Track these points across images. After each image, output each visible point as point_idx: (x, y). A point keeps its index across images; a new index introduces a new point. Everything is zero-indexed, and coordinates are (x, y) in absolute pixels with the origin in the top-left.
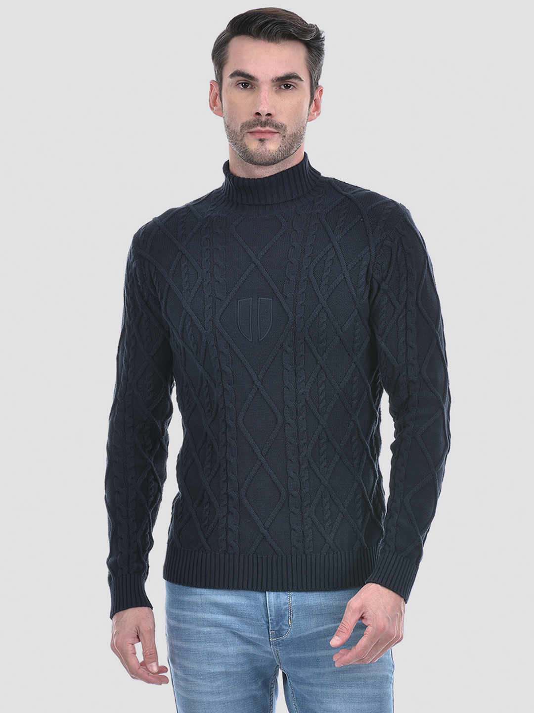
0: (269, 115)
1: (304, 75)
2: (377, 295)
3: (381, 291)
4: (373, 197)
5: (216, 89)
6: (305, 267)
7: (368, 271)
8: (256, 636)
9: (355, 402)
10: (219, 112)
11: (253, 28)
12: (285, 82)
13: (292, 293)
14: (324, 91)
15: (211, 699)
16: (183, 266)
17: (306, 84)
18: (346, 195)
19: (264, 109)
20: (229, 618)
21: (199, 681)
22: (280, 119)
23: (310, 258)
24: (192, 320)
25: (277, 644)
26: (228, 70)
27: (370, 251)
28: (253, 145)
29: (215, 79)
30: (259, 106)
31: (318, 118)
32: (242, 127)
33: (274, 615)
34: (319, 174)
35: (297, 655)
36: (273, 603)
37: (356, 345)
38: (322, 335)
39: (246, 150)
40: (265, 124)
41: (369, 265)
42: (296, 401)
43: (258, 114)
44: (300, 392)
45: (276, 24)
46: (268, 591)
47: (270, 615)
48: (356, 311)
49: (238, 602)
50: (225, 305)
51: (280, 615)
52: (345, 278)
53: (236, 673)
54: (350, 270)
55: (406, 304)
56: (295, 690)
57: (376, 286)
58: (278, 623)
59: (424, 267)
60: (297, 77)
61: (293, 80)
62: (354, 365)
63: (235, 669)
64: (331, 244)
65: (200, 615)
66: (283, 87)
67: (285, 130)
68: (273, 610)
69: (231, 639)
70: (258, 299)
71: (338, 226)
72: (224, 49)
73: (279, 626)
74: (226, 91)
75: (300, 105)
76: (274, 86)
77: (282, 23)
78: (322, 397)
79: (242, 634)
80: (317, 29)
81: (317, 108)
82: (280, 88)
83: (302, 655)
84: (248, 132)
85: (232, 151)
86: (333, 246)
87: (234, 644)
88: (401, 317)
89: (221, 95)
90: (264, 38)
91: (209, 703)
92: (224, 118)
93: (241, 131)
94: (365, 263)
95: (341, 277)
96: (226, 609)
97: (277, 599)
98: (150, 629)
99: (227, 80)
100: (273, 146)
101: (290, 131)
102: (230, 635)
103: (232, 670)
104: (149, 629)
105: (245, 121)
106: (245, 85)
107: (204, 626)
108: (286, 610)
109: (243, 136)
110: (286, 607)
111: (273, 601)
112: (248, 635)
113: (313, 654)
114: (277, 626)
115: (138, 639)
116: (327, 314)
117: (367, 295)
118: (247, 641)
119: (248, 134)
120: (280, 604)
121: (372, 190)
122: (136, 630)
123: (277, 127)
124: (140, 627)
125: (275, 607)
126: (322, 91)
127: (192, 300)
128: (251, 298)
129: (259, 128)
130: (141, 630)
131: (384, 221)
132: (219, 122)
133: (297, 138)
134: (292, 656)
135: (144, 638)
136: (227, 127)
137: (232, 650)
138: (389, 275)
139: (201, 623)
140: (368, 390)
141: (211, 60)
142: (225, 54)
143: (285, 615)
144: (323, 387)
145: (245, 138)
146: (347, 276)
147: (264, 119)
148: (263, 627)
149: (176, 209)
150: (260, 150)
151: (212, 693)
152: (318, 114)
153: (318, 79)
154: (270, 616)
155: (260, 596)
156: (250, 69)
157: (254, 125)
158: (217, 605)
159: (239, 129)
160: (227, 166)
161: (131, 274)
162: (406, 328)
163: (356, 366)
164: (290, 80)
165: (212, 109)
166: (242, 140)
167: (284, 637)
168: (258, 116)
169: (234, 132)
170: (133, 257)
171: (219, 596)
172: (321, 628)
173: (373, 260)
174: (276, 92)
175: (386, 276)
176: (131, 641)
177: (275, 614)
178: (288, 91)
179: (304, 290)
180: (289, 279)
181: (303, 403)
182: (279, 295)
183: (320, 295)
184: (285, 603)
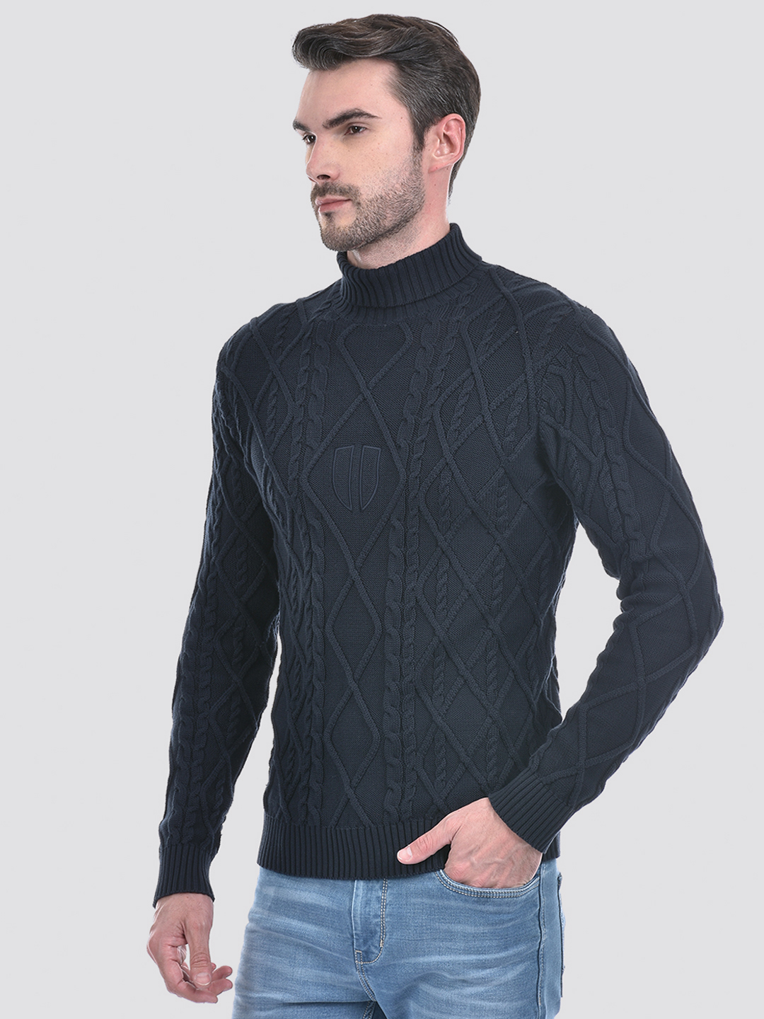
0: (327, 176)
9: (496, 602)
12: (351, 125)
13: (408, 442)
16: (271, 394)
22: (347, 179)
23: (439, 389)
27: (526, 381)
33: (360, 929)
36: (359, 912)
38: (444, 504)
42: (402, 600)
44: (410, 587)
47: (355, 928)
48: (500, 471)
50: (316, 457)
51: (369, 931)
52: (484, 421)
54: (494, 410)
58: (365, 942)
62: (497, 549)
64: (470, 370)
66: (352, 131)
67: (358, 195)
68: (359, 922)
70: (362, 448)
71: (484, 342)
73: (367, 946)
78: (440, 595)
82: (349, 134)
86: (472, 374)
94: (519, 399)
95: (479, 420)
97: (366, 907)
98: (202, 925)
100: (344, 221)
104: (199, 925)
108: (377, 924)
110: (377, 920)
111: (359, 909)
114: (365, 946)
115: (183, 940)
116: (453, 474)
120: (369, 915)
122: (180, 926)
124: (187, 923)
125: (361, 918)
127: (276, 449)
128: (353, 446)
130: (188, 926)
131: (548, 334)
135: (192, 938)
143: (376, 932)
144: (444, 580)
146: (488, 418)
147: (320, 184)
148: (347, 943)
150: (328, 229)
154: (355, 930)
162: (615, 489)
163: (501, 550)
164: (357, 120)
167: (372, 964)
173: (532, 395)
176: (171, 940)
177: (362, 928)
178: (358, 135)
179: (424, 436)
180: (406, 420)
181: (412, 604)
182: (390, 443)
183: (445, 445)
184: (376, 916)
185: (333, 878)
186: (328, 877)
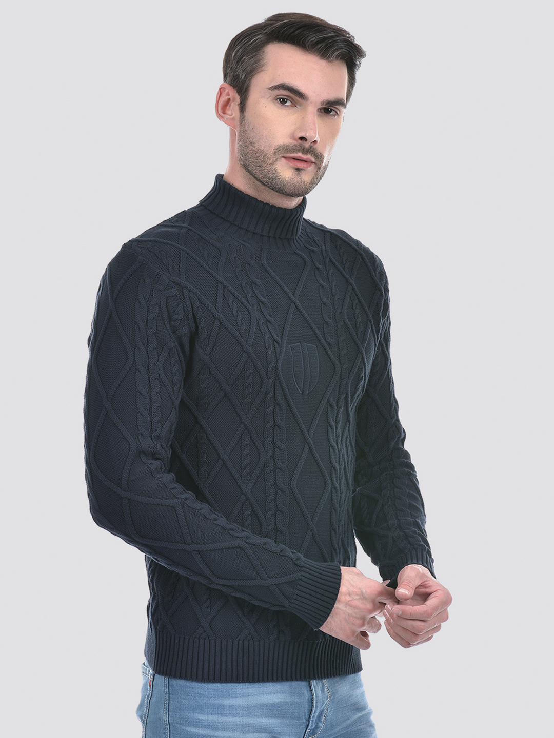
0: (315, 142)
6: (338, 310)
24: (255, 366)
26: (265, 80)
28: (286, 173)
30: (306, 130)
32: (278, 149)
39: (277, 176)
40: (307, 152)
43: (303, 138)
50: (283, 350)
52: (372, 326)
64: (350, 286)
67: (322, 162)
72: (257, 54)
73: (316, 724)
84: (283, 157)
93: (274, 153)
100: (308, 178)
105: (282, 143)
106: (283, 101)
109: (276, 160)
119: (283, 159)
123: (316, 156)
142: (259, 60)
145: (278, 162)
150: (295, 181)
157: (294, 150)
168: (301, 141)
169: (262, 152)
178: (330, 116)
179: (343, 337)
180: (328, 324)
182: (323, 340)
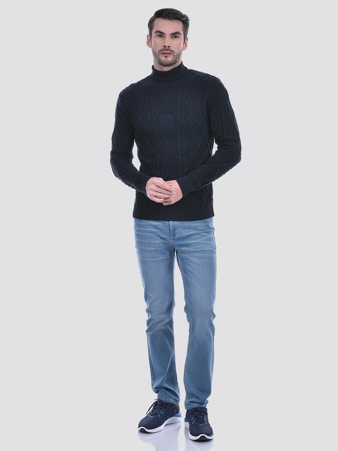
0: (169, 47)
1: (182, 33)
2: (210, 111)
3: (212, 109)
4: (207, 75)
5: (149, 38)
6: (184, 102)
7: (206, 103)
8: (166, 236)
9: (203, 151)
10: (150, 46)
11: (164, 15)
12: (175, 35)
13: (180, 112)
14: (188, 40)
15: (150, 260)
16: (139, 105)
17: (182, 36)
18: (197, 75)
19: (167, 45)
20: (156, 230)
21: (146, 253)
22: (173, 48)
23: (185, 99)
24: (143, 125)
25: (174, 239)
26: (154, 30)
27: (207, 95)
28: (163, 58)
29: (149, 34)
30: (165, 43)
31: (186, 49)
32: (159, 51)
34: (187, 68)
35: (181, 243)
37: (204, 130)
39: (160, 60)
40: (167, 50)
41: (207, 100)
42: (182, 151)
43: (165, 46)
44: (184, 148)
45: (172, 14)
46: (170, 221)
47: (171, 229)
48: (203, 117)
49: (159, 224)
50: (155, 118)
51: (175, 229)
52: (198, 106)
53: (160, 250)
54: (200, 103)
55: (221, 113)
56: (180, 256)
57: (210, 107)
58: (174, 232)
59: (227, 100)
60: (179, 33)
61: (178, 34)
62: (203, 137)
63: (159, 249)
64: (192, 93)
65: (146, 229)
66: (174, 37)
67: (174, 53)
69: (157, 237)
70: (167, 115)
71: (195, 87)
72: (153, 23)
74: (153, 38)
75: (180, 44)
76: (171, 36)
77: (174, 13)
78: (192, 150)
79: (161, 236)
80: (187, 16)
81: (186, 46)
82: (173, 37)
83: (182, 243)
84: (161, 53)
85: (155, 61)
86: (194, 94)
87: (158, 240)
88: (219, 118)
89: (151, 40)
90: (168, 19)
91: (150, 261)
92: (152, 48)
93: (158, 53)
94: (206, 99)
96: (155, 227)
99: (153, 34)
100: (170, 59)
101: (176, 53)
102: (157, 236)
103: (158, 249)
105: (160, 49)
106: (160, 36)
107: (147, 233)
108: (177, 227)
109: (159, 55)
111: (172, 224)
112: (163, 236)
113: (186, 242)
116: (193, 119)
117: (207, 111)
118: (163, 238)
120: (174, 225)
121: (206, 73)
123: (171, 51)
125: (172, 226)
126: (188, 39)
127: (143, 118)
128: (164, 115)
129: (165, 51)
131: (211, 84)
132: (150, 50)
133: (179, 56)
134: (179, 243)
136: (153, 51)
137: (158, 242)
138: (214, 103)
139: (146, 232)
140: (208, 147)
141: (148, 27)
142: (153, 24)
144: (192, 146)
145: (160, 55)
147: (167, 48)
148: (168, 233)
149: (134, 84)
150: (165, 60)
151: (151, 258)
152: (186, 48)
153: (187, 35)
155: (167, 222)
156: (162, 30)
157: (163, 50)
158: (152, 225)
159: (158, 52)
160: (153, 67)
161: (119, 108)
163: (204, 138)
164: (177, 34)
165: (148, 45)
166: (158, 56)
167: (176, 237)
168: (165, 47)
169: (156, 53)
170: (120, 102)
171: (152, 222)
172: (189, 233)
173: (208, 98)
174: (171, 39)
175: (213, 104)
177: (173, 228)
178: (176, 38)
179: (184, 110)
180: (178, 107)
181: (185, 152)
182: (175, 113)
183: (190, 112)
184: (176, 225)
185: (163, 220)
186: (161, 220)
